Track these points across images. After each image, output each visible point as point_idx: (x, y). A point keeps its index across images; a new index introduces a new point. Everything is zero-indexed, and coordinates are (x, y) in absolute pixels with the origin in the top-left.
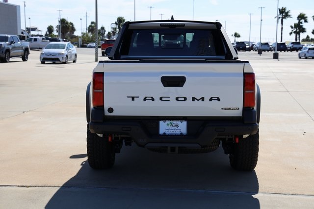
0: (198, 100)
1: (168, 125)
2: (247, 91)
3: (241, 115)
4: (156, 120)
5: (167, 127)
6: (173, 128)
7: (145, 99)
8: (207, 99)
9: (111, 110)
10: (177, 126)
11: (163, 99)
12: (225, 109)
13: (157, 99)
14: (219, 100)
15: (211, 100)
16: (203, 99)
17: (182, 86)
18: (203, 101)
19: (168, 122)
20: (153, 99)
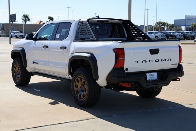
0: (163, 61)
1: (150, 75)
5: (149, 77)
6: (152, 77)
7: (143, 62)
8: (167, 60)
9: (127, 69)
10: (153, 75)
11: (150, 61)
12: (173, 64)
13: (148, 61)
14: (171, 60)
16: (165, 60)
17: (158, 54)
18: (165, 61)
19: (149, 74)
20: (146, 62)
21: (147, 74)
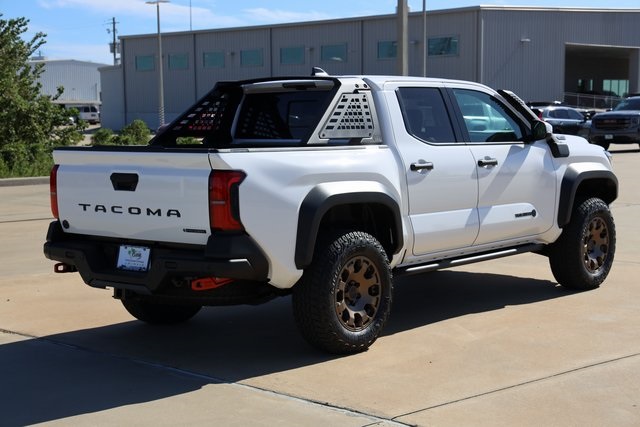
0: (154, 214)
1: (129, 252)
2: (214, 202)
3: (205, 243)
4: (116, 243)
5: (128, 257)
6: (135, 258)
7: (97, 209)
8: (164, 213)
9: (66, 224)
10: (140, 255)
11: (116, 209)
12: (188, 231)
13: (109, 209)
14: (179, 215)
15: (169, 214)
16: (159, 212)
18: (160, 215)
19: (130, 248)
20: (105, 210)
21: (122, 248)
